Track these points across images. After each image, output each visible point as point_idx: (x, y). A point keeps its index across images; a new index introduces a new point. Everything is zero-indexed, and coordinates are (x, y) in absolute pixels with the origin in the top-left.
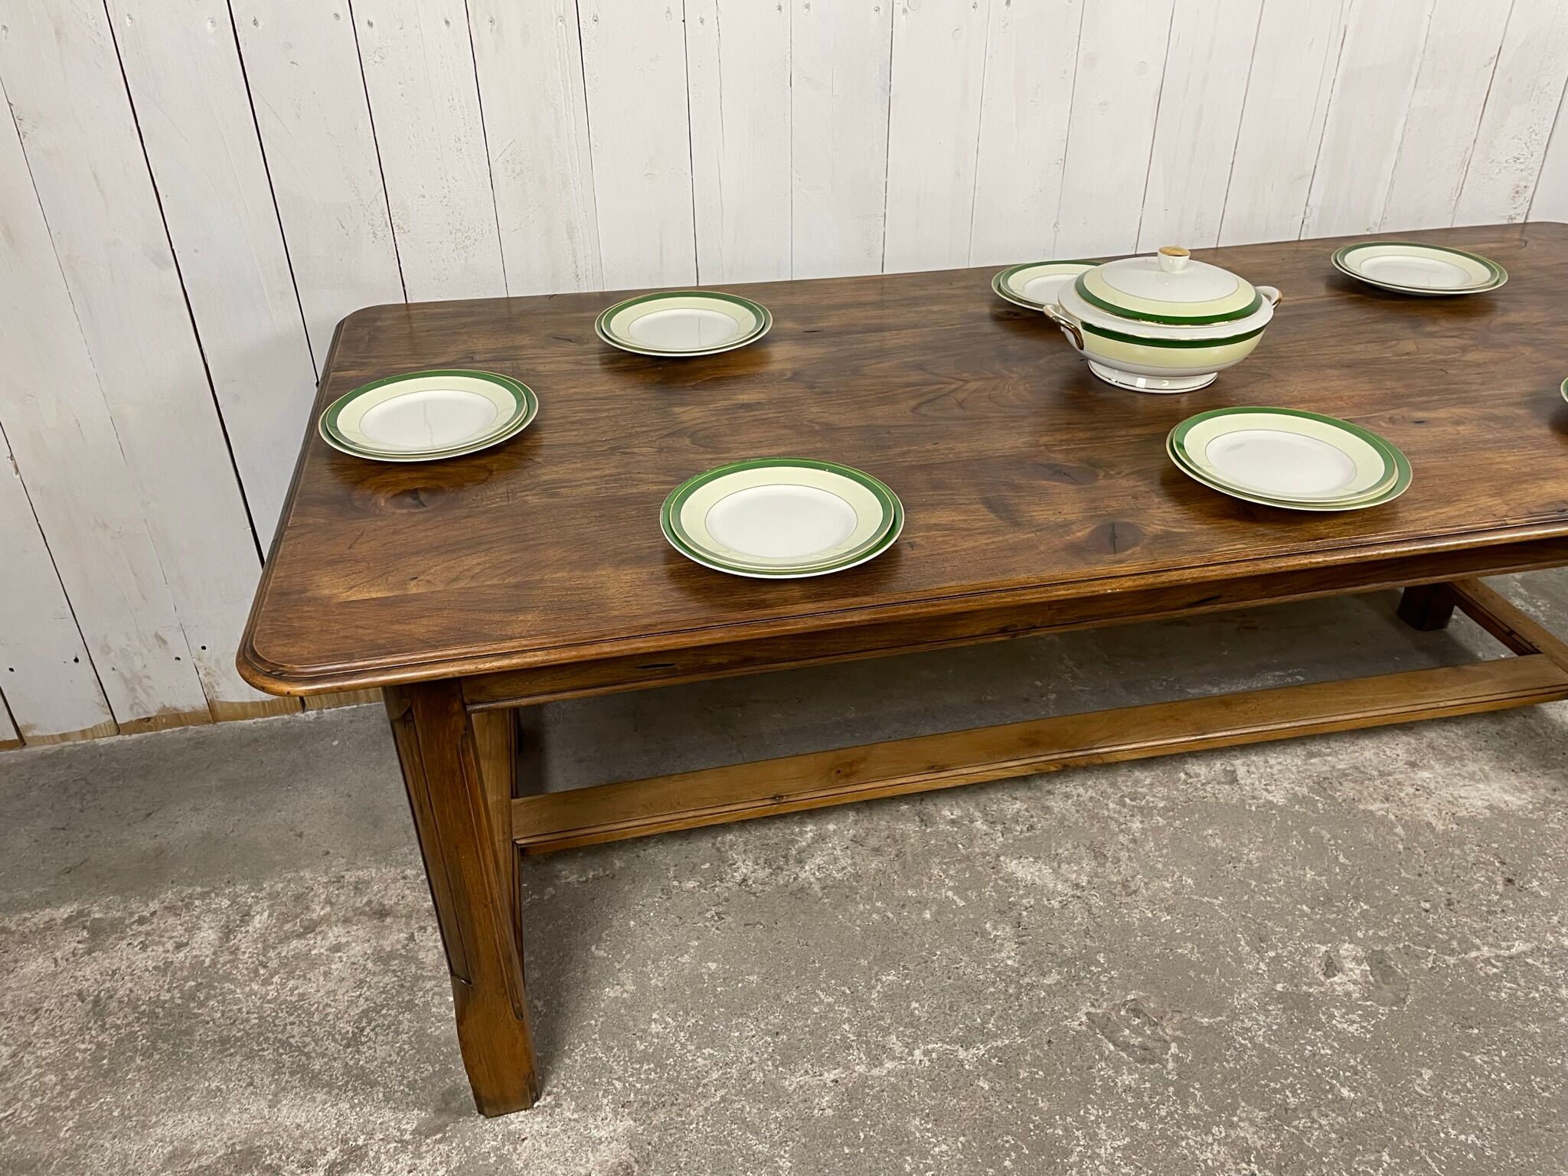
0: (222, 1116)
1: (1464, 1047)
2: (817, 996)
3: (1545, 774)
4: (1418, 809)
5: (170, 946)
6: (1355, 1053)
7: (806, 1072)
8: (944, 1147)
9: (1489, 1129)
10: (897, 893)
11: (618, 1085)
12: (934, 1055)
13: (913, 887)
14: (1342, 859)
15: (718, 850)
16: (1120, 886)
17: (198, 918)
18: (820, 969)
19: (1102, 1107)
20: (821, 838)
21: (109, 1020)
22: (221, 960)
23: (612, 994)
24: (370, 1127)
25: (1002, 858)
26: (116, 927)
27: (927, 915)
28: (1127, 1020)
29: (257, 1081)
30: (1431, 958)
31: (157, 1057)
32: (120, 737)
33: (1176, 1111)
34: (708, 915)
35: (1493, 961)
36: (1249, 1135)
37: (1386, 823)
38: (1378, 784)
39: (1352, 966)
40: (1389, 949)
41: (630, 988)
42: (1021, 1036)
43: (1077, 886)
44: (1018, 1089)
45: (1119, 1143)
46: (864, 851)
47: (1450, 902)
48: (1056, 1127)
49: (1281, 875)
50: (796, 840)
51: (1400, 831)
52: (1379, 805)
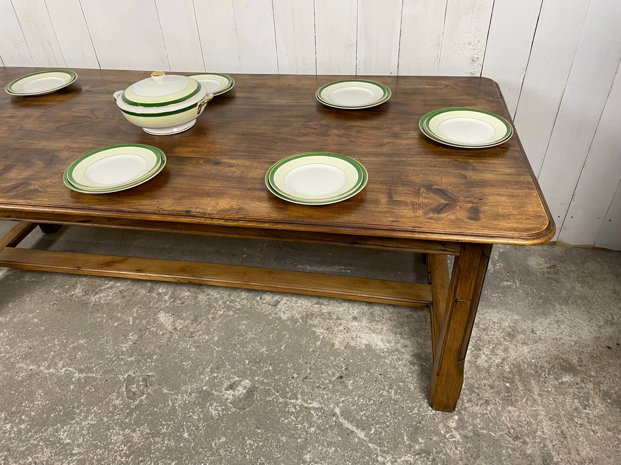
1: (248, 436)
2: (55, 340)
3: (408, 338)
4: (336, 337)
6: (204, 421)
7: (26, 364)
8: (40, 402)
10: (114, 313)
12: (67, 372)
13: (122, 313)
14: (283, 348)
15: (76, 282)
16: (190, 333)
18: (65, 332)
19: (100, 408)
20: (111, 287)
25: (161, 311)
27: (116, 324)
28: (139, 381)
30: (274, 397)
33: (121, 419)
34: (51, 303)
35: (297, 406)
36: (136, 436)
37: (316, 338)
38: (331, 322)
39: (240, 389)
40: (261, 387)
41: (7, 319)
42: (100, 375)
43: (175, 329)
44: (80, 393)
45: (92, 422)
46: (120, 295)
47: (306, 378)
48: (78, 410)
49: (252, 346)
50: (102, 286)
51: (318, 343)
52: (322, 331)
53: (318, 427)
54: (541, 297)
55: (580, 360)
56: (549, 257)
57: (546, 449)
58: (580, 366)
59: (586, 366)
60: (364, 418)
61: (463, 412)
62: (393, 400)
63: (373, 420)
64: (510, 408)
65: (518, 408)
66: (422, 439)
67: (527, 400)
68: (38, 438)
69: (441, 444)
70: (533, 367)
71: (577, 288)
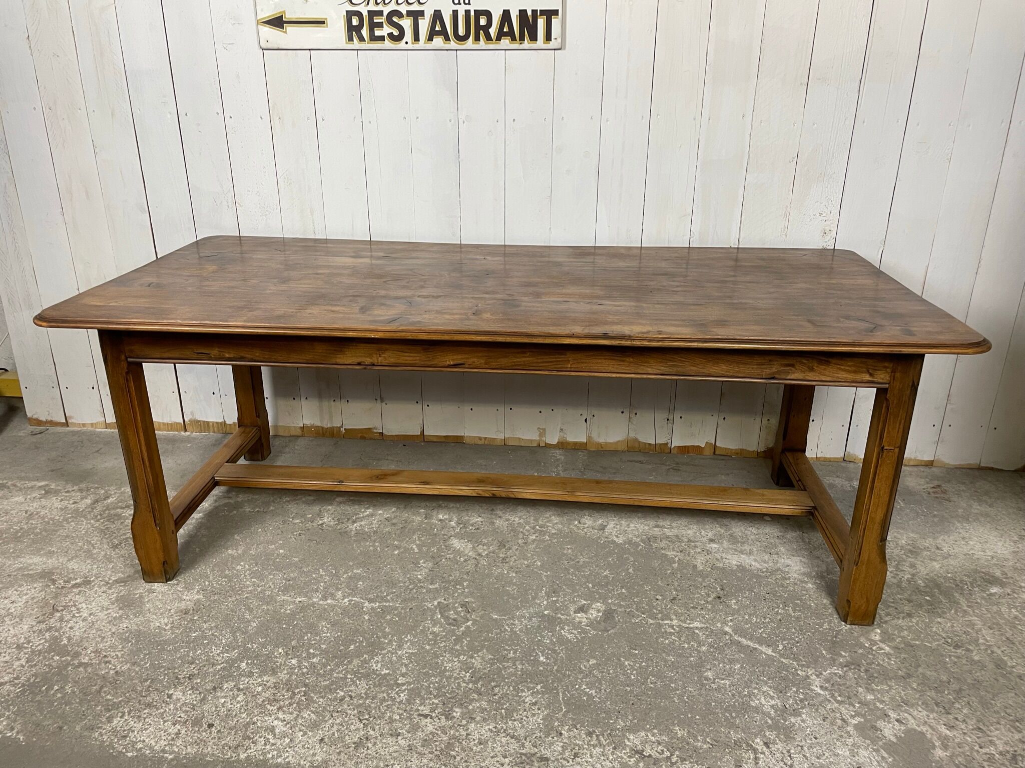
0: (48, 560)
1: (623, 657)
2: (319, 571)
4: (695, 559)
5: (71, 502)
6: (561, 645)
7: (290, 596)
8: (329, 635)
9: (605, 691)
10: (389, 541)
11: (207, 583)
12: (353, 602)
13: (399, 541)
14: (631, 571)
15: (320, 511)
16: (501, 559)
17: (88, 495)
18: (329, 562)
19: (415, 637)
20: (372, 515)
21: (31, 521)
22: (87, 510)
23: (230, 553)
24: (99, 575)
25: (452, 538)
26: (56, 492)
27: (396, 552)
28: (456, 608)
29: (69, 552)
30: (641, 618)
31: (39, 536)
32: (106, 430)
33: (449, 646)
34: (295, 534)
35: (675, 627)
36: (477, 662)
37: (671, 561)
38: (683, 544)
39: (593, 612)
40: (620, 610)
41: (240, 552)
42: (400, 604)
43: (480, 555)
44: (381, 622)
45: (410, 651)
46: (387, 523)
47: (674, 599)
48: (386, 639)
49: (590, 570)
50: (359, 514)
51: (676, 565)
52: (674, 553)
53: (711, 646)
54: (935, 516)
55: (1004, 573)
56: (930, 477)
57: (995, 654)
58: (1005, 578)
59: (1012, 578)
60: (764, 635)
61: (884, 625)
62: (794, 617)
63: (777, 637)
64: (939, 620)
65: (948, 619)
66: (845, 652)
67: (956, 611)
68: (342, 671)
69: (870, 656)
70: (951, 581)
71: (974, 507)
